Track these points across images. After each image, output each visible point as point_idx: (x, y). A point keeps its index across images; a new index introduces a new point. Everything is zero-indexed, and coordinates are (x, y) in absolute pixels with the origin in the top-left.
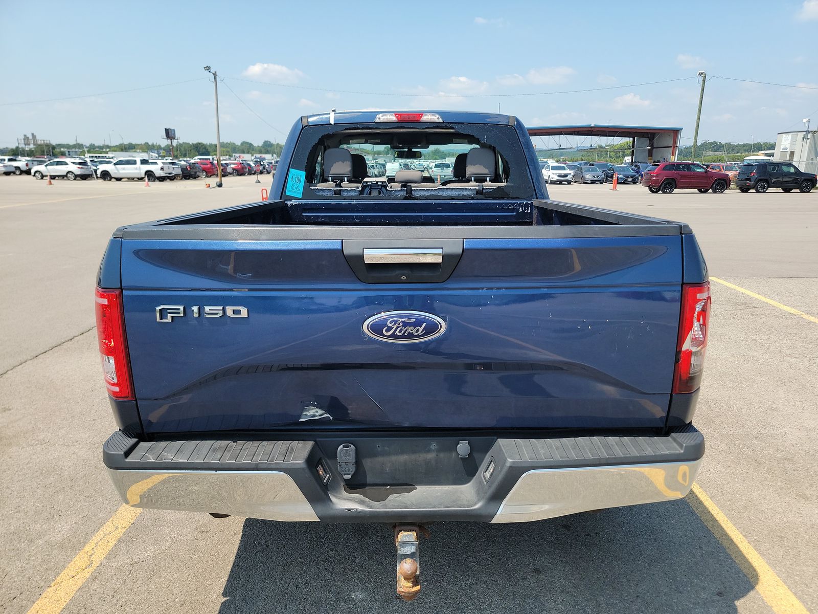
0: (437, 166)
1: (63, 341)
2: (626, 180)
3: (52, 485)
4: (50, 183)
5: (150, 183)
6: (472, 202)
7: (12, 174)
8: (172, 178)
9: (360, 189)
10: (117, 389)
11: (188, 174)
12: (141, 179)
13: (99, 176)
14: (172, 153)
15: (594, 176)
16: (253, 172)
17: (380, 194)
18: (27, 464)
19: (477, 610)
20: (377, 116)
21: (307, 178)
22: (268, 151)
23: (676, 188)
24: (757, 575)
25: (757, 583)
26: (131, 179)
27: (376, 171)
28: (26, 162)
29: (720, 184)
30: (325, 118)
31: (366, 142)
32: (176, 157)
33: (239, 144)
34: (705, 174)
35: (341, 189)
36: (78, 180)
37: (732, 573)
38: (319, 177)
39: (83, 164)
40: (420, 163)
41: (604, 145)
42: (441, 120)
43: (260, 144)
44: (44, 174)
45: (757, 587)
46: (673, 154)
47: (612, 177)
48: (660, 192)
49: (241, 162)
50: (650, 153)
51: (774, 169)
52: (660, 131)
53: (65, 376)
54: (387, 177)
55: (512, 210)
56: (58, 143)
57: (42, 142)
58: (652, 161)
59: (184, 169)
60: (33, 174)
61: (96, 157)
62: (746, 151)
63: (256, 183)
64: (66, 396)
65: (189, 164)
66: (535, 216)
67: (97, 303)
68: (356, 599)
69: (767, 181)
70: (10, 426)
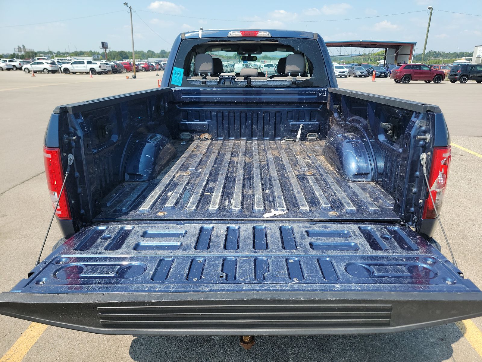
0: (265, 66)
1: (39, 173)
2: (381, 75)
3: (31, 263)
4: (34, 76)
5: (93, 76)
6: (289, 89)
7: (11, 70)
8: (106, 73)
9: (218, 80)
10: (60, 212)
11: (116, 70)
12: (87, 73)
13: (62, 71)
14: (106, 57)
15: (361, 73)
16: (155, 69)
17: (230, 84)
18: (16, 250)
19: (290, 347)
20: (229, 33)
21: (184, 73)
22: (163, 56)
23: (411, 80)
24: (465, 327)
25: (465, 333)
26: (82, 73)
27: (228, 69)
28: (19, 63)
29: (438, 77)
30: (196, 34)
31: (222, 50)
32: (108, 60)
33: (146, 52)
34: (429, 72)
35: (206, 80)
36: (50, 73)
37: (449, 326)
38: (193, 72)
39: (53, 63)
40: (255, 64)
41: (367, 53)
42: (270, 35)
43: (159, 52)
44: (30, 70)
45: (465, 335)
46: (410, 59)
47: (372, 73)
48: (402, 82)
49: (147, 63)
50: (396, 58)
51: (472, 68)
52: (403, 45)
53: (40, 195)
54: (235, 72)
55: (314, 94)
56: (38, 51)
57: (29, 50)
58: (397, 63)
59: (113, 67)
60: (23, 70)
61: (61, 59)
62: (454, 57)
63: (156, 76)
64: (40, 207)
65: (116, 64)
66: (329, 99)
67: (45, 157)
68: (215, 340)
69: (467, 76)
70: (6, 226)
